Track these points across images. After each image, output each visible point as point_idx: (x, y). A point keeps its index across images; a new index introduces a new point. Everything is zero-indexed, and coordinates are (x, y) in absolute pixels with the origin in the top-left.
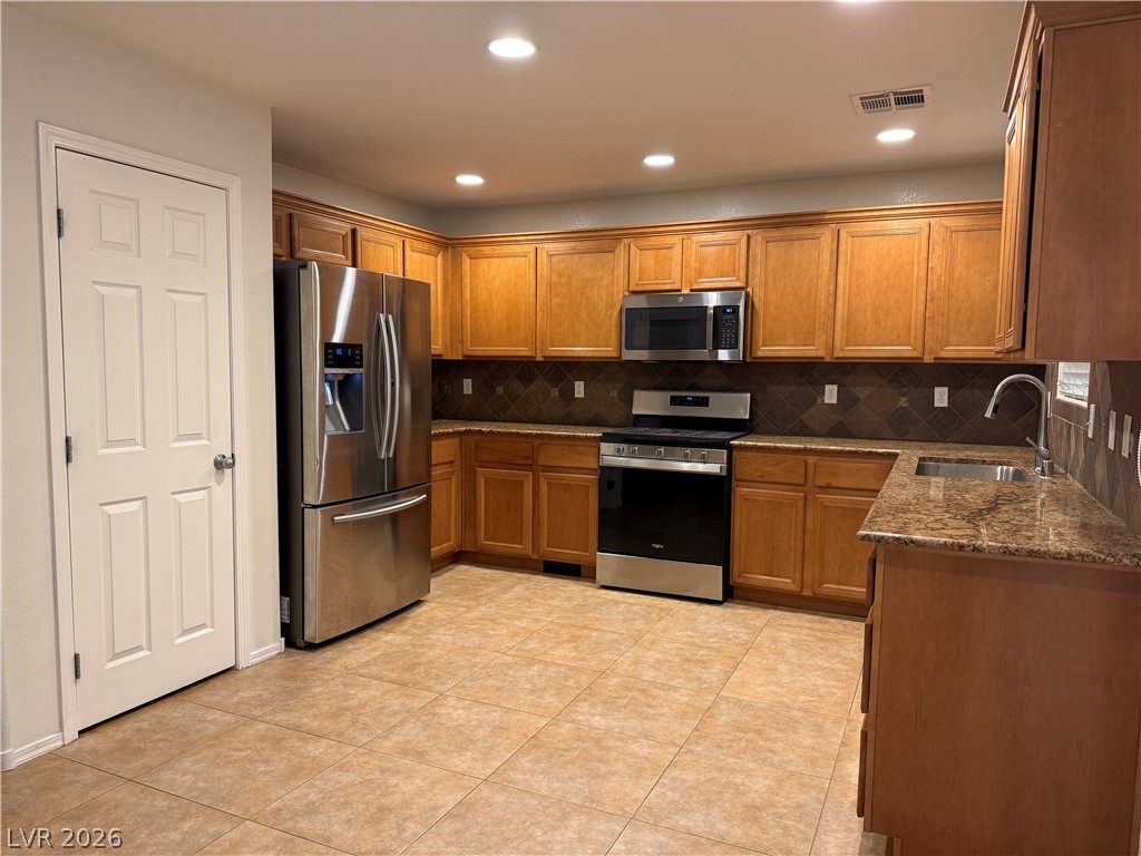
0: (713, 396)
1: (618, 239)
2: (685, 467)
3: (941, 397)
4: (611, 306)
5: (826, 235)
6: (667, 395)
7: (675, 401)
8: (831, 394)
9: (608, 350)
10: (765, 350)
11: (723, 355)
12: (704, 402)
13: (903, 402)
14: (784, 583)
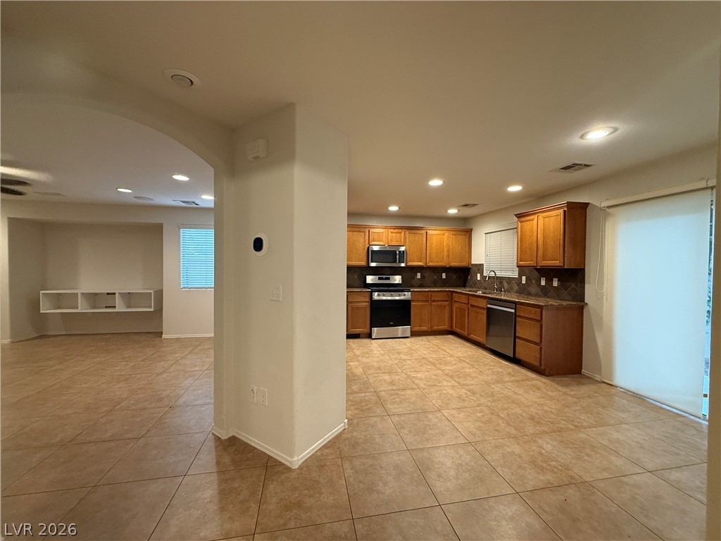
0: (390, 276)
1: (365, 228)
2: (384, 298)
3: (444, 276)
4: (364, 249)
5: (424, 232)
6: (377, 277)
7: (379, 279)
8: (419, 276)
9: (363, 263)
10: (410, 264)
11: (403, 265)
12: (388, 279)
13: (435, 277)
14: (424, 328)
